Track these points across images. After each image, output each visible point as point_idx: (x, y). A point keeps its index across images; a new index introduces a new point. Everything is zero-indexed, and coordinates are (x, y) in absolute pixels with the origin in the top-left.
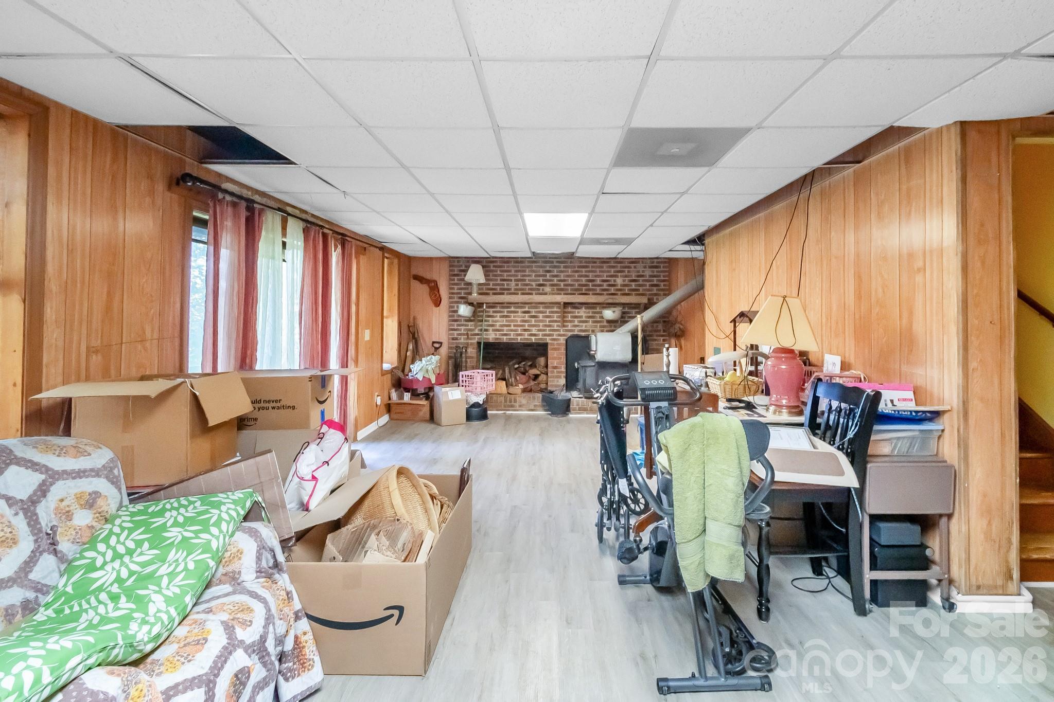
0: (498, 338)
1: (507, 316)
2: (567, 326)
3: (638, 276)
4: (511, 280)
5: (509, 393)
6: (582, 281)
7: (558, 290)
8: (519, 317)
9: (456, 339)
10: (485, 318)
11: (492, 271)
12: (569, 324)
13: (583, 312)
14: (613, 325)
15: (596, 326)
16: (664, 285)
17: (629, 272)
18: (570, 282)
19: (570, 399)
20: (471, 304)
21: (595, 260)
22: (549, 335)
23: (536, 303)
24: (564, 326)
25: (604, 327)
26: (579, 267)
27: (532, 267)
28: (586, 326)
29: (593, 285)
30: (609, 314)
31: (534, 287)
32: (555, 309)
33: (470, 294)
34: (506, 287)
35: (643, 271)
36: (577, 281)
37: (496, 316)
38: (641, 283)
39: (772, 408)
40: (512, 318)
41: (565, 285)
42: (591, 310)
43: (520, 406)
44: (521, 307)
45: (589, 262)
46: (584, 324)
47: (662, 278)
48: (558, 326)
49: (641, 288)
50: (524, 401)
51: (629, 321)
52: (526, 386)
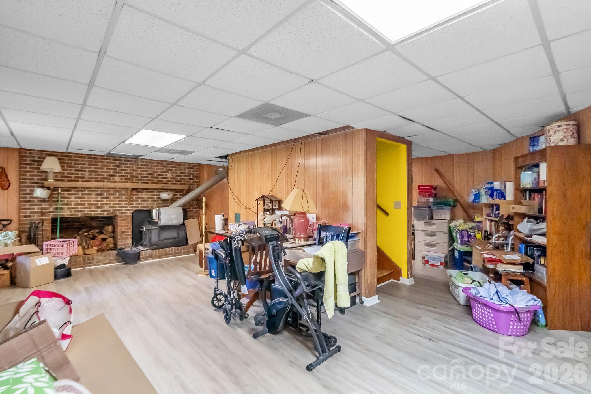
0: (72, 214)
1: (81, 198)
2: (133, 204)
3: (181, 173)
4: (85, 171)
5: (85, 254)
6: (144, 174)
7: (126, 179)
8: (92, 198)
9: (29, 216)
10: (60, 200)
11: (66, 163)
12: (135, 203)
13: (144, 195)
14: (166, 203)
15: (154, 204)
16: (197, 179)
17: (175, 170)
18: (134, 175)
19: (140, 252)
20: (48, 188)
21: (153, 161)
22: (118, 210)
23: (107, 188)
24: (131, 204)
25: (160, 204)
26: (141, 165)
27: (104, 162)
28: (147, 204)
29: (152, 177)
30: (165, 196)
31: (106, 176)
32: (123, 193)
33: (46, 180)
34: (80, 176)
35: (184, 171)
36: (140, 174)
37: (71, 198)
38: (183, 177)
39: (297, 239)
40: (87, 199)
41: (131, 176)
42: (150, 193)
43: (97, 262)
44: (94, 191)
45: (149, 162)
46: (145, 203)
47: (195, 175)
48: (125, 204)
49: (183, 180)
50: (101, 258)
51: (178, 200)
52: (99, 247)
